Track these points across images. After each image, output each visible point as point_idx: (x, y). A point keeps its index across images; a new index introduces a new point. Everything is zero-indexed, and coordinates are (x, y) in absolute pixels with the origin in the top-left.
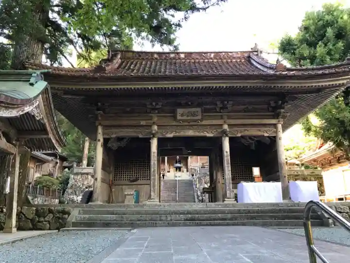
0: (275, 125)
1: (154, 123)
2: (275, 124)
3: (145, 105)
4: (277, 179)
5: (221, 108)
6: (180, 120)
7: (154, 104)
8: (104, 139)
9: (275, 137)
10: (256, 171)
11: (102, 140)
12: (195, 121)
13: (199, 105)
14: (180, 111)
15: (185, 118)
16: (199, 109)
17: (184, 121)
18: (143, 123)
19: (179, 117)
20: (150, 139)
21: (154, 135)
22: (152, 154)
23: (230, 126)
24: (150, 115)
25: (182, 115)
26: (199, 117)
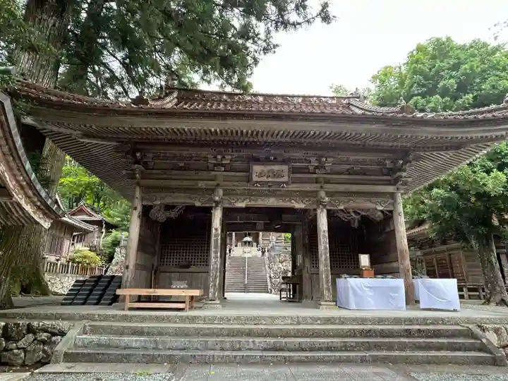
0: (392, 195)
1: (218, 185)
2: (393, 193)
3: (206, 159)
4: (394, 273)
5: (316, 167)
6: (257, 182)
7: (219, 157)
8: (144, 207)
9: (391, 212)
10: (365, 260)
11: (139, 208)
12: (279, 184)
13: (284, 162)
14: (257, 168)
15: (264, 179)
16: (285, 168)
17: (263, 184)
18: (201, 184)
19: (255, 179)
20: (210, 208)
21: (217, 203)
22: (213, 231)
23: (328, 194)
24: (213, 173)
25: (260, 175)
26: (285, 179)
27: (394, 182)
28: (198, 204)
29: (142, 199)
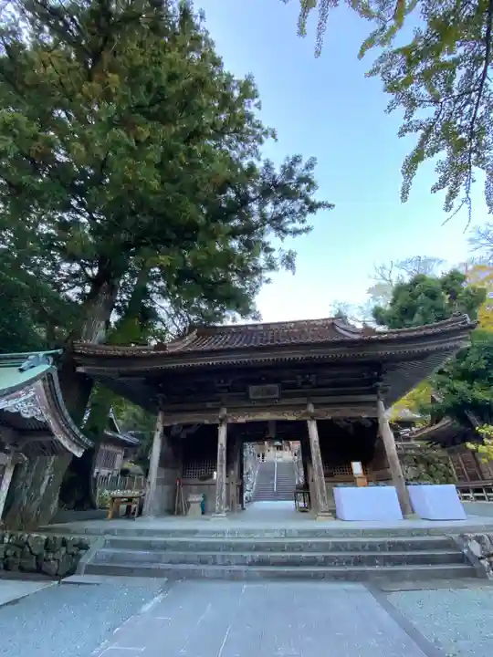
0: (375, 404)
1: (222, 405)
2: (375, 401)
3: (213, 384)
4: (386, 479)
5: (303, 383)
6: (253, 400)
7: (222, 381)
8: (164, 428)
9: (377, 419)
10: (357, 467)
11: (161, 429)
12: (272, 400)
13: (276, 381)
14: (253, 389)
15: (259, 397)
16: (275, 386)
17: (258, 401)
19: (252, 397)
20: (217, 425)
21: (221, 420)
22: (219, 446)
23: (316, 406)
24: (218, 395)
25: (256, 393)
26: (277, 396)
27: (373, 391)
28: (207, 422)
29: (164, 422)
